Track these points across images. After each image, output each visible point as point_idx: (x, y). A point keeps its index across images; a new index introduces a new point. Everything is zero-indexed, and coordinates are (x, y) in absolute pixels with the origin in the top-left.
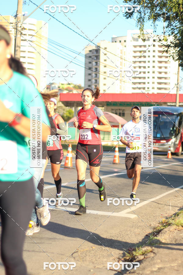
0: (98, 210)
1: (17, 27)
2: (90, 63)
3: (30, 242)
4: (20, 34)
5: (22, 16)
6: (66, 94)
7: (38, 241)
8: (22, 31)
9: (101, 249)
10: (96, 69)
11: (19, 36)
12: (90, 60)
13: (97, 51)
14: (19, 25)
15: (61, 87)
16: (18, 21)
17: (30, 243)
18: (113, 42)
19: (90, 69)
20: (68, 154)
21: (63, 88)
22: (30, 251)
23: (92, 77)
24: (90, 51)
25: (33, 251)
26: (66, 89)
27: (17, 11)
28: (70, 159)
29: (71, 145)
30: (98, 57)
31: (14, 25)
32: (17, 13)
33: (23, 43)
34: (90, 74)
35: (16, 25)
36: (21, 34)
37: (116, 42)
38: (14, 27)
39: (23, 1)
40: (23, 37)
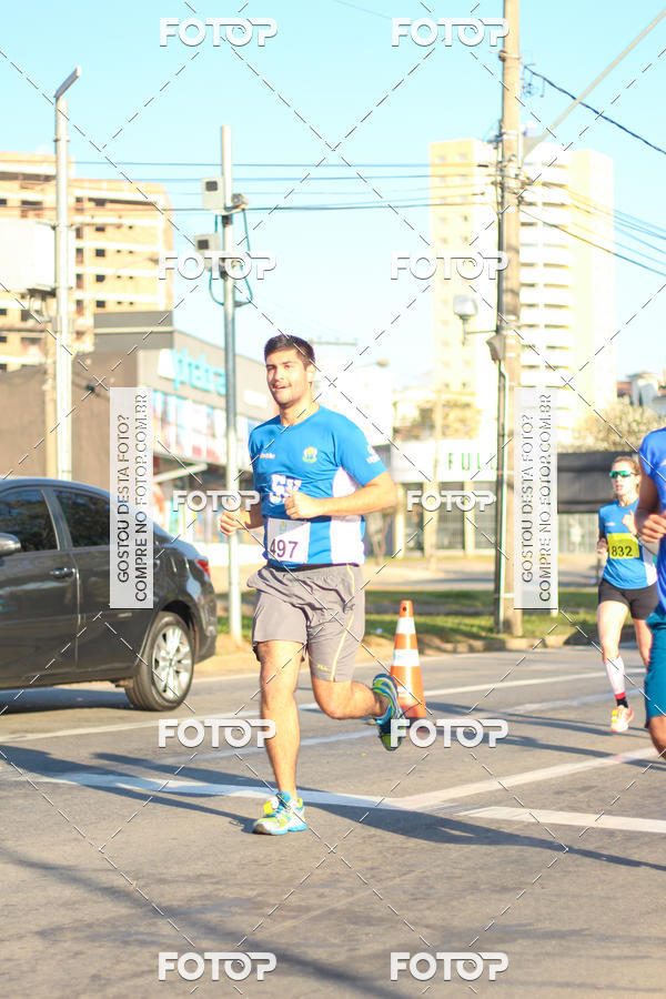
1: (503, 177)
3: (598, 953)
4: (517, 201)
5: (521, 137)
7: (627, 951)
8: (523, 193)
11: (512, 209)
14: (511, 170)
16: (507, 156)
17: (598, 957)
22: (600, 989)
25: (611, 987)
27: (501, 121)
31: (492, 170)
32: (501, 127)
33: (525, 235)
35: (502, 170)
36: (521, 201)
38: (493, 179)
39: (521, 83)
40: (527, 214)
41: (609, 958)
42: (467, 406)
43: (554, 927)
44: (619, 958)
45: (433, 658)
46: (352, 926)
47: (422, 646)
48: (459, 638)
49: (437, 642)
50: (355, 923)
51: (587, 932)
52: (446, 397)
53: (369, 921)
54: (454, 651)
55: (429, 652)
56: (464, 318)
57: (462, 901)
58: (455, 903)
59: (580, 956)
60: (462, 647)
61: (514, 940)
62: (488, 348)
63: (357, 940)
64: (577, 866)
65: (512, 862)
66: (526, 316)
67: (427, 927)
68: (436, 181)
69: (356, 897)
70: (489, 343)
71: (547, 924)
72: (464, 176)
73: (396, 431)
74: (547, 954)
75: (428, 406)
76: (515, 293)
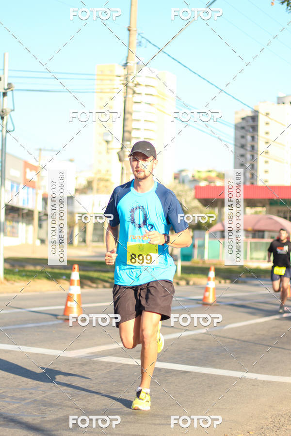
0: (257, 372)
1: (127, 81)
2: (243, 137)
3: (150, 422)
4: (132, 92)
5: (136, 65)
6: (204, 187)
8: (135, 89)
9: (263, 435)
10: (253, 147)
11: (130, 96)
12: (243, 133)
13: (254, 118)
14: (130, 77)
15: (197, 176)
16: (130, 72)
17: (150, 424)
18: (279, 103)
19: (243, 146)
20: (209, 282)
21: (199, 177)
23: (246, 159)
24: (243, 119)
26: (206, 179)
27: (128, 57)
28: (211, 291)
29: (213, 269)
30: (255, 128)
31: (122, 78)
32: (127, 60)
33: (135, 107)
34: (242, 156)
35: (127, 79)
36: (134, 92)
37: (283, 103)
38: (123, 82)
39: (137, 41)
40: (137, 98)
41: (155, 424)
42: (107, 180)
44: (160, 424)
45: (87, 290)
46: (44, 407)
47: (82, 285)
48: (99, 281)
49: (89, 283)
50: (45, 406)
52: (99, 176)
53: (51, 405)
54: (97, 288)
55: (85, 287)
56: (107, 142)
57: (93, 397)
58: (89, 398)
59: (143, 423)
60: (100, 286)
62: (117, 156)
63: (45, 414)
65: (116, 381)
67: (77, 408)
68: (99, 82)
69: (46, 395)
70: (118, 153)
72: (111, 80)
73: (76, 190)
74: (128, 422)
75: (91, 180)
76: (130, 132)
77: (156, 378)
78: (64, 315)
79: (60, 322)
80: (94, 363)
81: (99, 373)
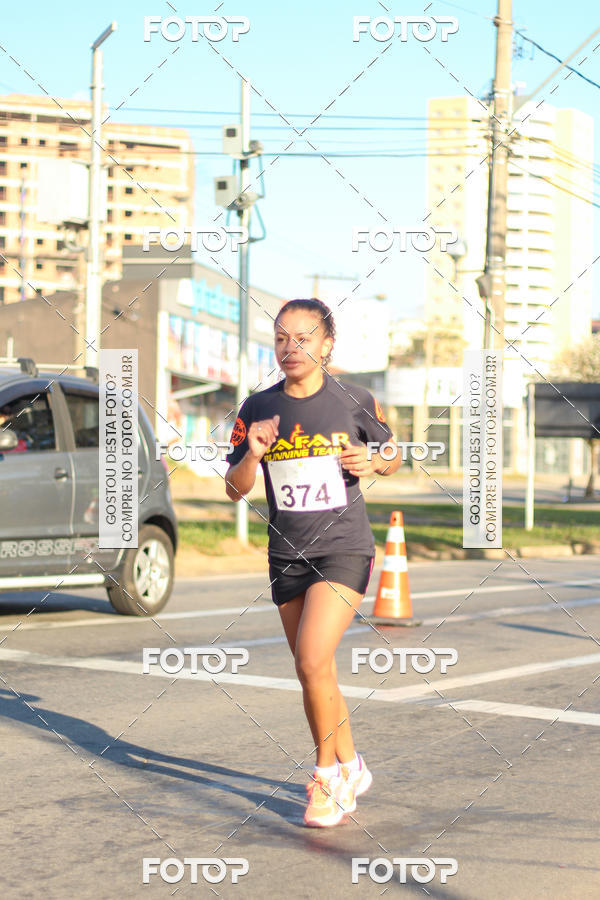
1: (494, 131)
3: (562, 835)
4: (505, 154)
5: (511, 97)
7: (587, 834)
8: (511, 146)
11: (501, 160)
14: (502, 127)
16: (499, 111)
17: (561, 839)
22: (561, 867)
25: (573, 866)
27: (494, 81)
31: (484, 125)
32: (493, 86)
33: (512, 185)
35: (493, 125)
36: (510, 154)
38: (486, 133)
39: (513, 47)
40: (514, 166)
41: (570, 840)
42: (455, 338)
43: (523, 811)
44: (581, 840)
45: (419, 564)
47: (409, 553)
48: (442, 546)
49: (423, 550)
51: (553, 816)
52: (438, 329)
54: (438, 559)
55: (417, 558)
56: (455, 258)
57: (440, 784)
58: (433, 786)
59: (545, 837)
60: (446, 555)
61: (486, 821)
62: (476, 286)
64: (545, 756)
66: (511, 258)
67: (408, 807)
68: (434, 134)
70: (478, 281)
71: (516, 808)
72: (458, 129)
73: (391, 359)
74: (516, 834)
75: (420, 337)
76: (502, 237)
77: (570, 745)
78: (374, 615)
79: (367, 629)
80: (440, 713)
81: (452, 734)
